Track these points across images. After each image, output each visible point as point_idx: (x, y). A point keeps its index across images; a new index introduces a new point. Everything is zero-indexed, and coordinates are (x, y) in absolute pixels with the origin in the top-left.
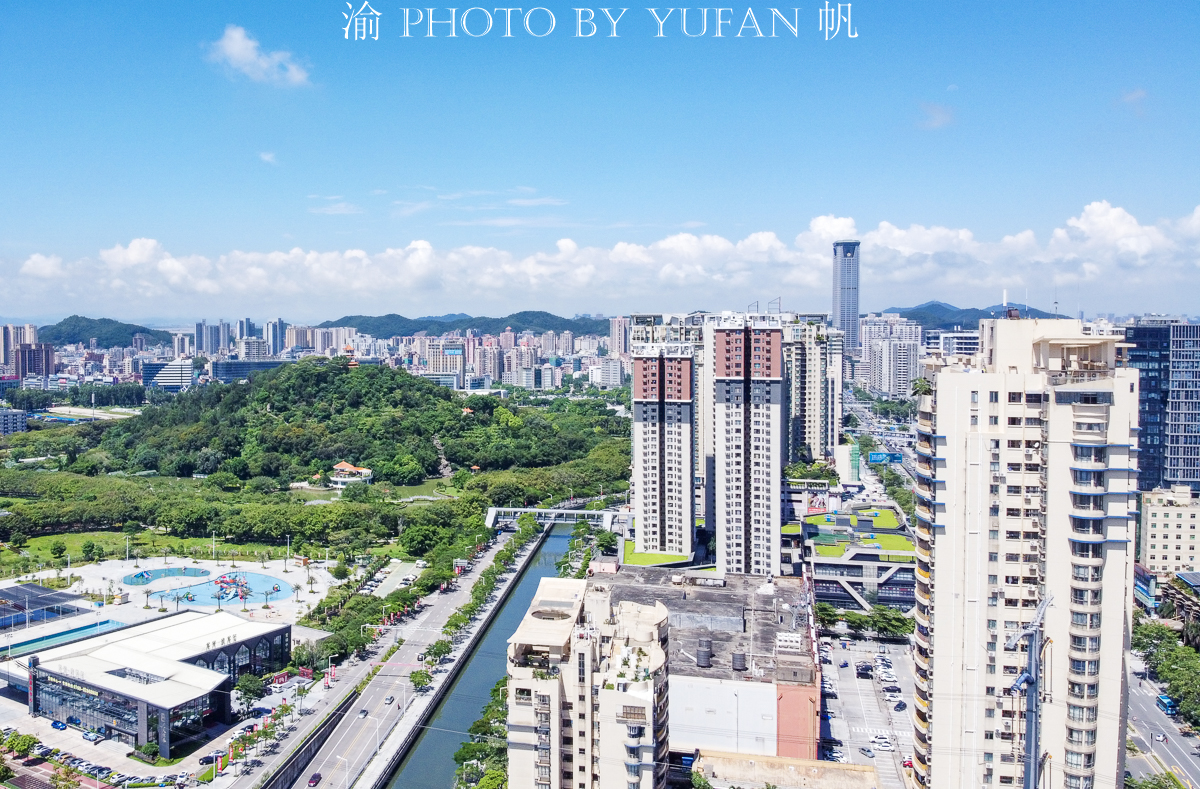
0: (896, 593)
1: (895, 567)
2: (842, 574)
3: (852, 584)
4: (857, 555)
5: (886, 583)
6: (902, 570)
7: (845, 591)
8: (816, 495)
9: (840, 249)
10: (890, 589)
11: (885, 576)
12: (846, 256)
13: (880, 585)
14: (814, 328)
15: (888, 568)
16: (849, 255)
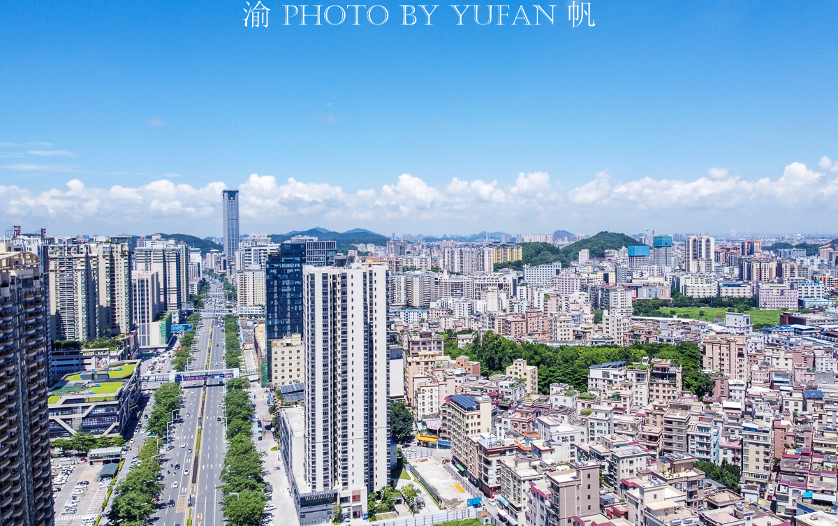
0: (94, 422)
1: (93, 405)
2: (57, 414)
3: (65, 420)
4: (67, 400)
5: (87, 417)
6: (97, 407)
7: (60, 425)
8: (101, 358)
9: (226, 194)
10: (91, 420)
11: (87, 412)
12: (230, 199)
13: (83, 419)
14: (119, 246)
15: (88, 407)
16: (232, 198)
